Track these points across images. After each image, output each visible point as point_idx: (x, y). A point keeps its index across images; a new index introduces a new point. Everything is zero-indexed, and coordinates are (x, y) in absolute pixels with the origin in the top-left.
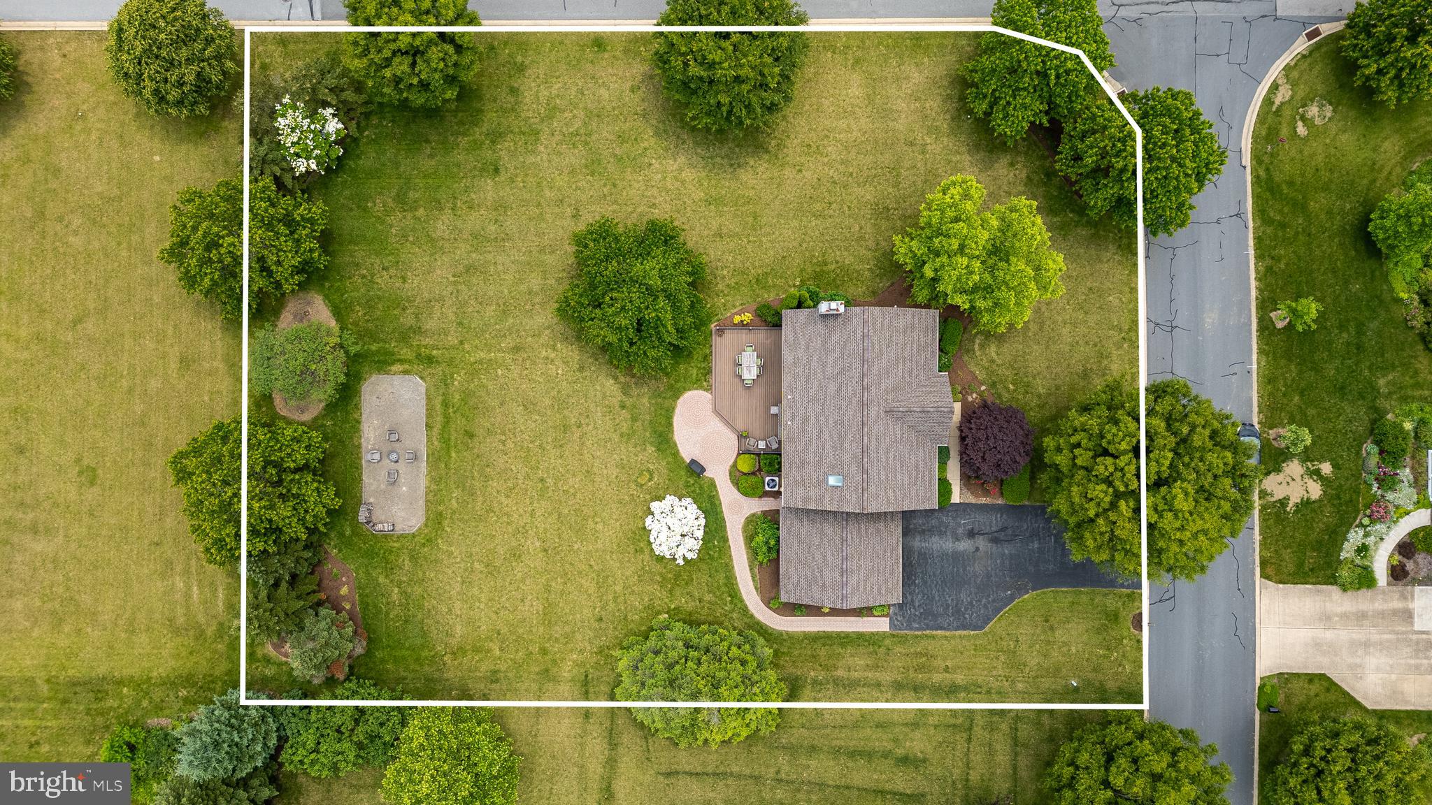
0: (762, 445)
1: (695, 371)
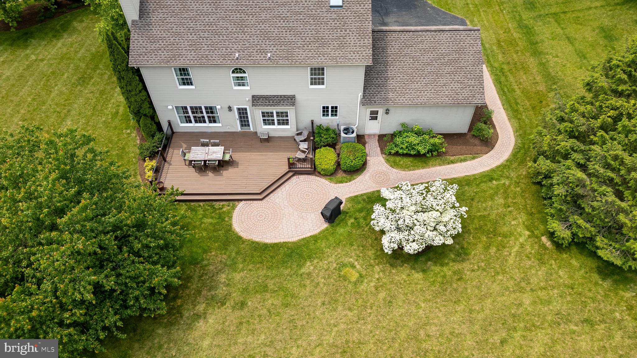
1: (207, 221)
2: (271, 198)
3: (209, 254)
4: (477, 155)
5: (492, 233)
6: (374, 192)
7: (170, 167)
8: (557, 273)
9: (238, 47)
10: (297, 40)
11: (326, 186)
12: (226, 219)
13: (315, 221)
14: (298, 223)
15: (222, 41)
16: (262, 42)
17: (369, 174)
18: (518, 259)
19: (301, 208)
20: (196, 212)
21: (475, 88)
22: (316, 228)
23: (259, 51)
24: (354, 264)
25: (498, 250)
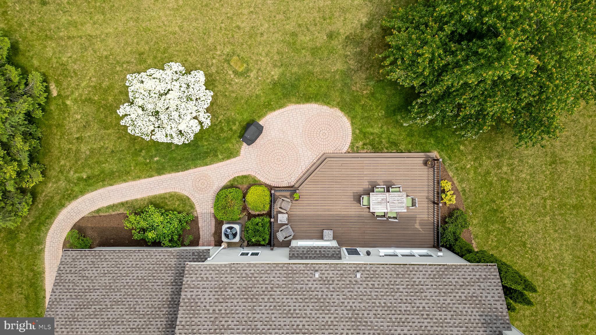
0: (282, 218)
1: (376, 130)
2: (315, 156)
3: (369, 92)
4: (94, 214)
5: (102, 106)
6: (211, 164)
7: (427, 195)
8: (54, 53)
9: (359, 288)
10: (281, 297)
11: (259, 172)
12: (357, 131)
13: (271, 128)
14: (287, 125)
15: (380, 297)
16: (327, 295)
17: (214, 188)
18: (85, 72)
19: (285, 144)
20: (389, 141)
21: (68, 270)
22: (269, 120)
23: (331, 282)
24: (235, 76)
25: (100, 84)
